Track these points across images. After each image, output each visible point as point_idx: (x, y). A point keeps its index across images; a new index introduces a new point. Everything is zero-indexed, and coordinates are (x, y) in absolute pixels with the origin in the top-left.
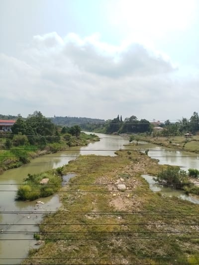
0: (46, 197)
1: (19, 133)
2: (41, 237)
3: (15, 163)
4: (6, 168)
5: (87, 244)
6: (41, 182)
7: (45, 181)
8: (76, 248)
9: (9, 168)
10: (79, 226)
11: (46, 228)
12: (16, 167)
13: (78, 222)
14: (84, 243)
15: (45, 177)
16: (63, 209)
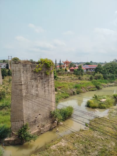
0: (101, 108)
1: (98, 72)
2: (89, 126)
3: (93, 88)
4: (88, 90)
5: (110, 139)
6: (101, 100)
7: (103, 100)
8: (102, 138)
9: (89, 91)
10: (111, 129)
11: (92, 123)
12: (93, 90)
13: (112, 127)
14: (109, 138)
15: (104, 98)
16: (106, 117)
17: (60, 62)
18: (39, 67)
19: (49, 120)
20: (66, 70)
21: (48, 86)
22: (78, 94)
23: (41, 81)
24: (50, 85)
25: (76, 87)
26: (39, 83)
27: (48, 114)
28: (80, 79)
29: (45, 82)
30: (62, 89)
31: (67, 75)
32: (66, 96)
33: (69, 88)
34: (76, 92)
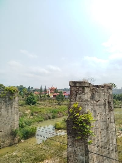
17: (46, 88)
18: (4, 93)
19: (10, 137)
20: (48, 96)
21: (12, 108)
22: (53, 118)
23: (5, 104)
24: (13, 107)
25: (53, 112)
26: (3, 106)
27: (10, 131)
28: (59, 104)
29: (9, 105)
30: (38, 114)
31: (49, 101)
32: (40, 120)
33: (45, 113)
34: (51, 117)
